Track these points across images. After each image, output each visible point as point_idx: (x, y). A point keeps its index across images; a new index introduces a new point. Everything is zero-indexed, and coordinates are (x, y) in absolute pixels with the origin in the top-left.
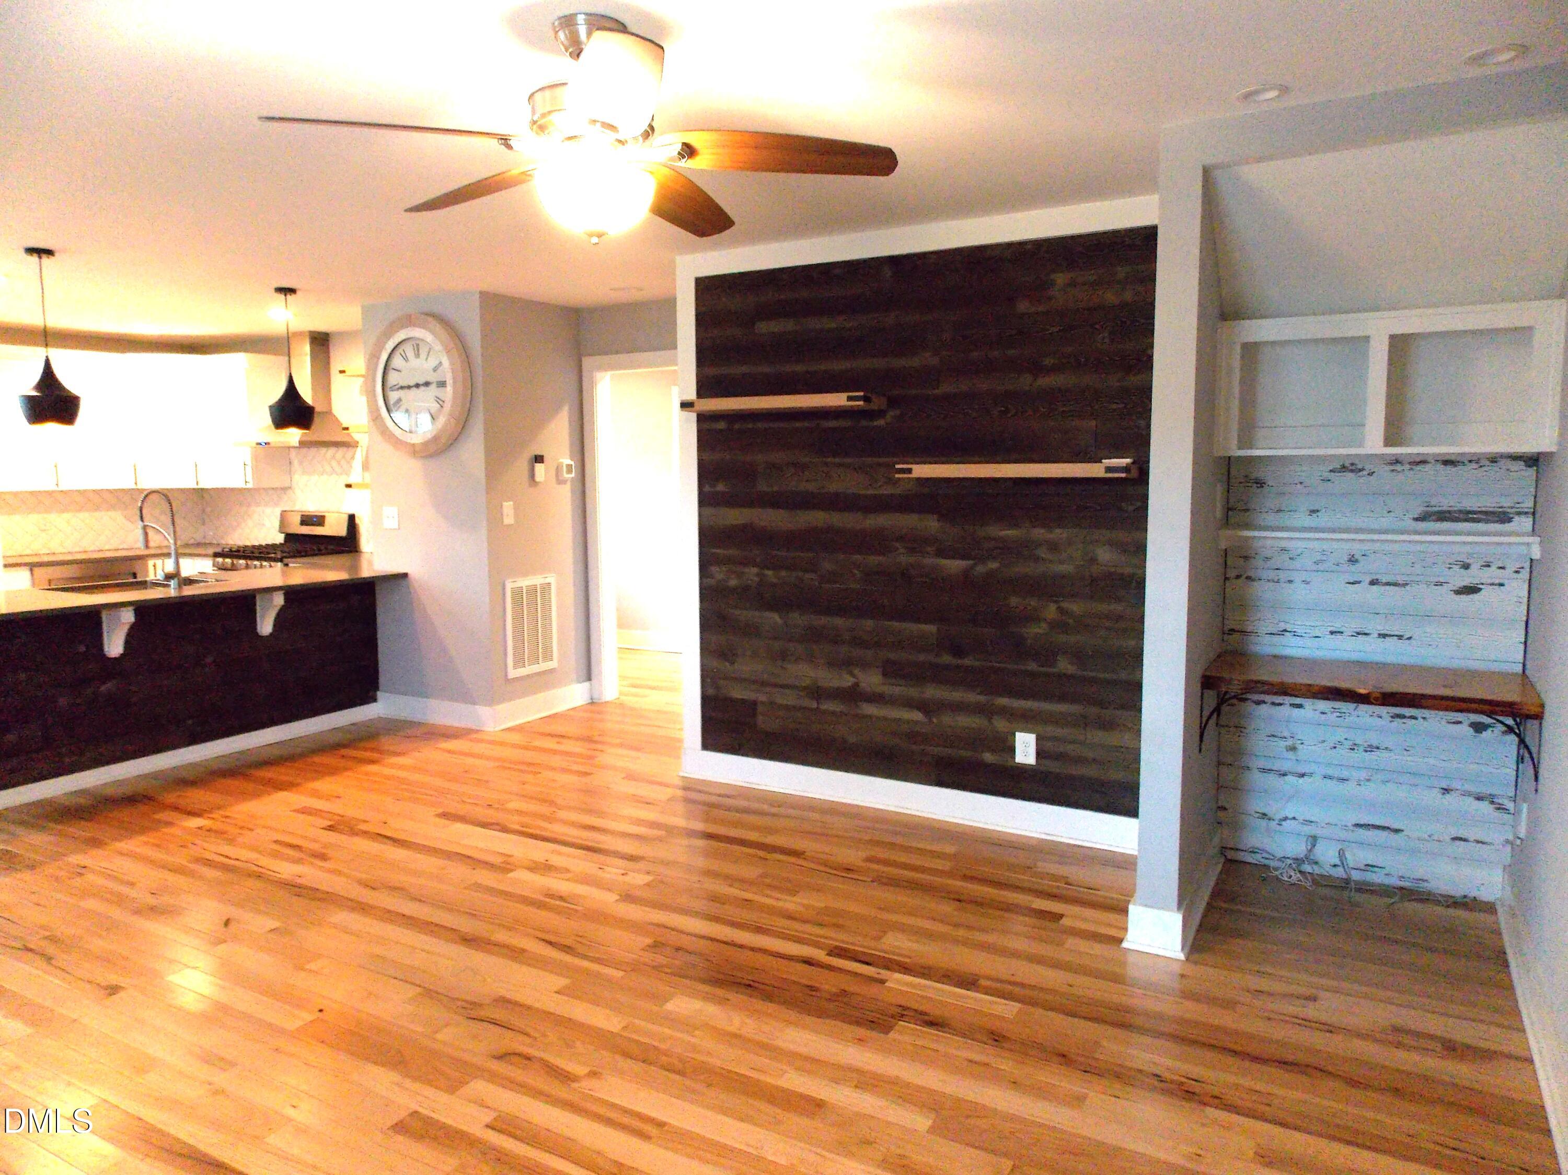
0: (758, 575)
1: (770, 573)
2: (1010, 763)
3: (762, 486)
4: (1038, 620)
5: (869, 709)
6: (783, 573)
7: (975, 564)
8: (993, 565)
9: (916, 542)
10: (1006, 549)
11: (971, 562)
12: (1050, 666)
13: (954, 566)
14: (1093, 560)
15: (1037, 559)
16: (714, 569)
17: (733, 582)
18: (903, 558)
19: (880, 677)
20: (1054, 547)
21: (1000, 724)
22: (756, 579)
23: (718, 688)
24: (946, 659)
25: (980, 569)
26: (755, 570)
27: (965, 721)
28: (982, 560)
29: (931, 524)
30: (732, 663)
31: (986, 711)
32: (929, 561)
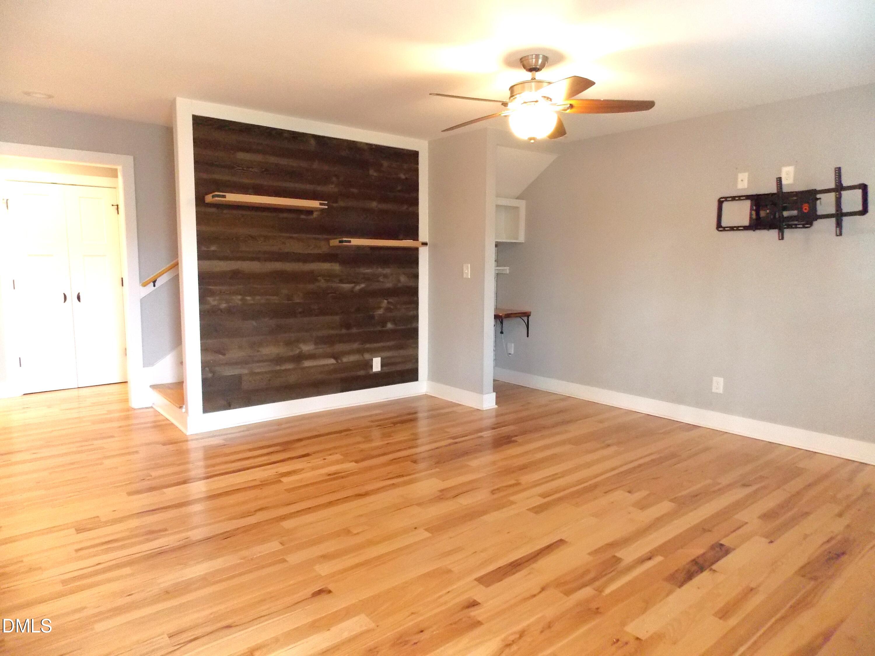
0: (241, 300)
1: (248, 298)
2: (371, 373)
3: (243, 248)
4: (380, 308)
5: (307, 364)
6: (258, 298)
7: (355, 286)
8: (363, 285)
9: (329, 276)
10: (367, 279)
11: (353, 285)
12: (385, 327)
13: (347, 286)
14: (399, 281)
15: (378, 281)
16: (210, 299)
17: (223, 306)
18: (323, 284)
19: (314, 346)
20: (385, 276)
21: (367, 356)
22: (240, 303)
23: (213, 372)
24: (344, 331)
25: (358, 288)
26: (239, 297)
27: (353, 358)
28: (357, 283)
29: (336, 267)
30: (224, 354)
31: (359, 351)
32: (334, 285)
